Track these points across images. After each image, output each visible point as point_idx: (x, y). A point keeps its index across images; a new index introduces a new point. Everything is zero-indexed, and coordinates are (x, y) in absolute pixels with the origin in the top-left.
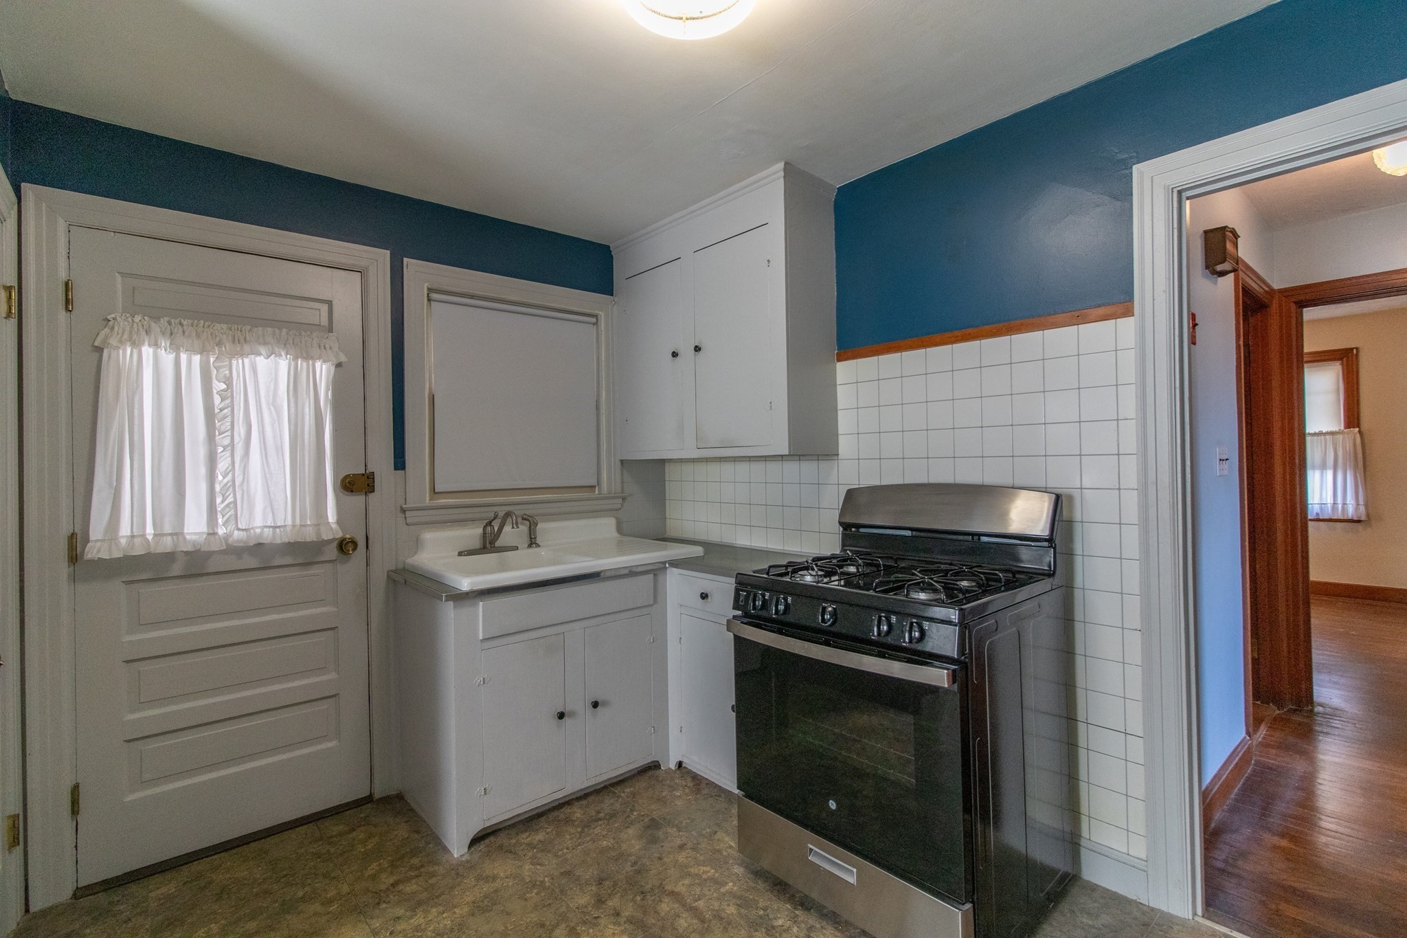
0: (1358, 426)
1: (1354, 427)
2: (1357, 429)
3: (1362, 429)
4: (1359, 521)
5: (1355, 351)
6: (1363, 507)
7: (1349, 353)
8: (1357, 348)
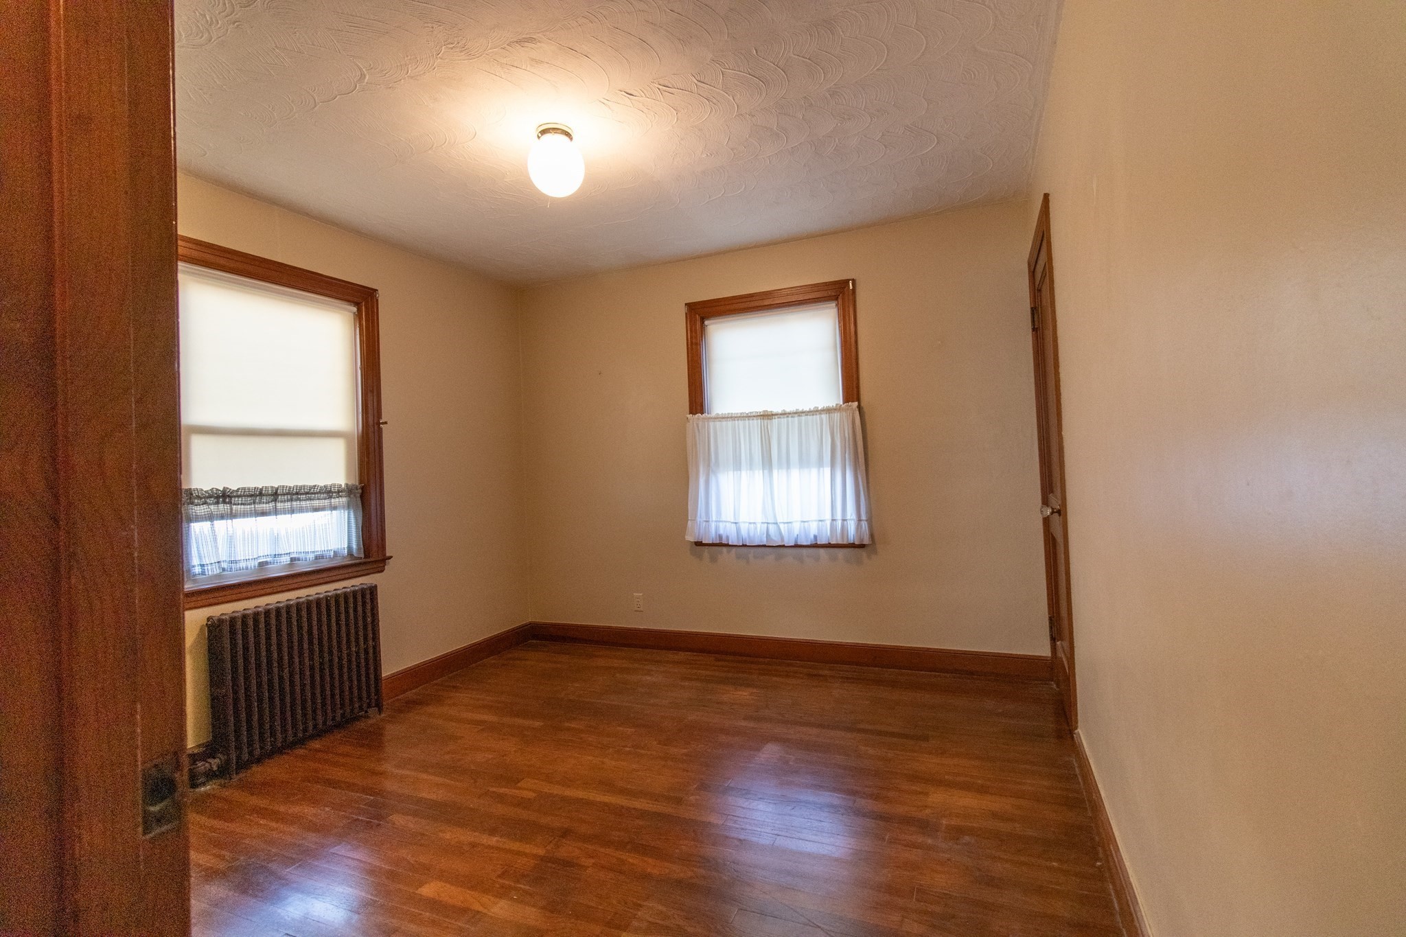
0: (858, 400)
1: (853, 401)
2: (856, 403)
3: (862, 405)
4: (862, 546)
5: (851, 284)
6: (866, 522)
7: (845, 288)
8: (854, 281)
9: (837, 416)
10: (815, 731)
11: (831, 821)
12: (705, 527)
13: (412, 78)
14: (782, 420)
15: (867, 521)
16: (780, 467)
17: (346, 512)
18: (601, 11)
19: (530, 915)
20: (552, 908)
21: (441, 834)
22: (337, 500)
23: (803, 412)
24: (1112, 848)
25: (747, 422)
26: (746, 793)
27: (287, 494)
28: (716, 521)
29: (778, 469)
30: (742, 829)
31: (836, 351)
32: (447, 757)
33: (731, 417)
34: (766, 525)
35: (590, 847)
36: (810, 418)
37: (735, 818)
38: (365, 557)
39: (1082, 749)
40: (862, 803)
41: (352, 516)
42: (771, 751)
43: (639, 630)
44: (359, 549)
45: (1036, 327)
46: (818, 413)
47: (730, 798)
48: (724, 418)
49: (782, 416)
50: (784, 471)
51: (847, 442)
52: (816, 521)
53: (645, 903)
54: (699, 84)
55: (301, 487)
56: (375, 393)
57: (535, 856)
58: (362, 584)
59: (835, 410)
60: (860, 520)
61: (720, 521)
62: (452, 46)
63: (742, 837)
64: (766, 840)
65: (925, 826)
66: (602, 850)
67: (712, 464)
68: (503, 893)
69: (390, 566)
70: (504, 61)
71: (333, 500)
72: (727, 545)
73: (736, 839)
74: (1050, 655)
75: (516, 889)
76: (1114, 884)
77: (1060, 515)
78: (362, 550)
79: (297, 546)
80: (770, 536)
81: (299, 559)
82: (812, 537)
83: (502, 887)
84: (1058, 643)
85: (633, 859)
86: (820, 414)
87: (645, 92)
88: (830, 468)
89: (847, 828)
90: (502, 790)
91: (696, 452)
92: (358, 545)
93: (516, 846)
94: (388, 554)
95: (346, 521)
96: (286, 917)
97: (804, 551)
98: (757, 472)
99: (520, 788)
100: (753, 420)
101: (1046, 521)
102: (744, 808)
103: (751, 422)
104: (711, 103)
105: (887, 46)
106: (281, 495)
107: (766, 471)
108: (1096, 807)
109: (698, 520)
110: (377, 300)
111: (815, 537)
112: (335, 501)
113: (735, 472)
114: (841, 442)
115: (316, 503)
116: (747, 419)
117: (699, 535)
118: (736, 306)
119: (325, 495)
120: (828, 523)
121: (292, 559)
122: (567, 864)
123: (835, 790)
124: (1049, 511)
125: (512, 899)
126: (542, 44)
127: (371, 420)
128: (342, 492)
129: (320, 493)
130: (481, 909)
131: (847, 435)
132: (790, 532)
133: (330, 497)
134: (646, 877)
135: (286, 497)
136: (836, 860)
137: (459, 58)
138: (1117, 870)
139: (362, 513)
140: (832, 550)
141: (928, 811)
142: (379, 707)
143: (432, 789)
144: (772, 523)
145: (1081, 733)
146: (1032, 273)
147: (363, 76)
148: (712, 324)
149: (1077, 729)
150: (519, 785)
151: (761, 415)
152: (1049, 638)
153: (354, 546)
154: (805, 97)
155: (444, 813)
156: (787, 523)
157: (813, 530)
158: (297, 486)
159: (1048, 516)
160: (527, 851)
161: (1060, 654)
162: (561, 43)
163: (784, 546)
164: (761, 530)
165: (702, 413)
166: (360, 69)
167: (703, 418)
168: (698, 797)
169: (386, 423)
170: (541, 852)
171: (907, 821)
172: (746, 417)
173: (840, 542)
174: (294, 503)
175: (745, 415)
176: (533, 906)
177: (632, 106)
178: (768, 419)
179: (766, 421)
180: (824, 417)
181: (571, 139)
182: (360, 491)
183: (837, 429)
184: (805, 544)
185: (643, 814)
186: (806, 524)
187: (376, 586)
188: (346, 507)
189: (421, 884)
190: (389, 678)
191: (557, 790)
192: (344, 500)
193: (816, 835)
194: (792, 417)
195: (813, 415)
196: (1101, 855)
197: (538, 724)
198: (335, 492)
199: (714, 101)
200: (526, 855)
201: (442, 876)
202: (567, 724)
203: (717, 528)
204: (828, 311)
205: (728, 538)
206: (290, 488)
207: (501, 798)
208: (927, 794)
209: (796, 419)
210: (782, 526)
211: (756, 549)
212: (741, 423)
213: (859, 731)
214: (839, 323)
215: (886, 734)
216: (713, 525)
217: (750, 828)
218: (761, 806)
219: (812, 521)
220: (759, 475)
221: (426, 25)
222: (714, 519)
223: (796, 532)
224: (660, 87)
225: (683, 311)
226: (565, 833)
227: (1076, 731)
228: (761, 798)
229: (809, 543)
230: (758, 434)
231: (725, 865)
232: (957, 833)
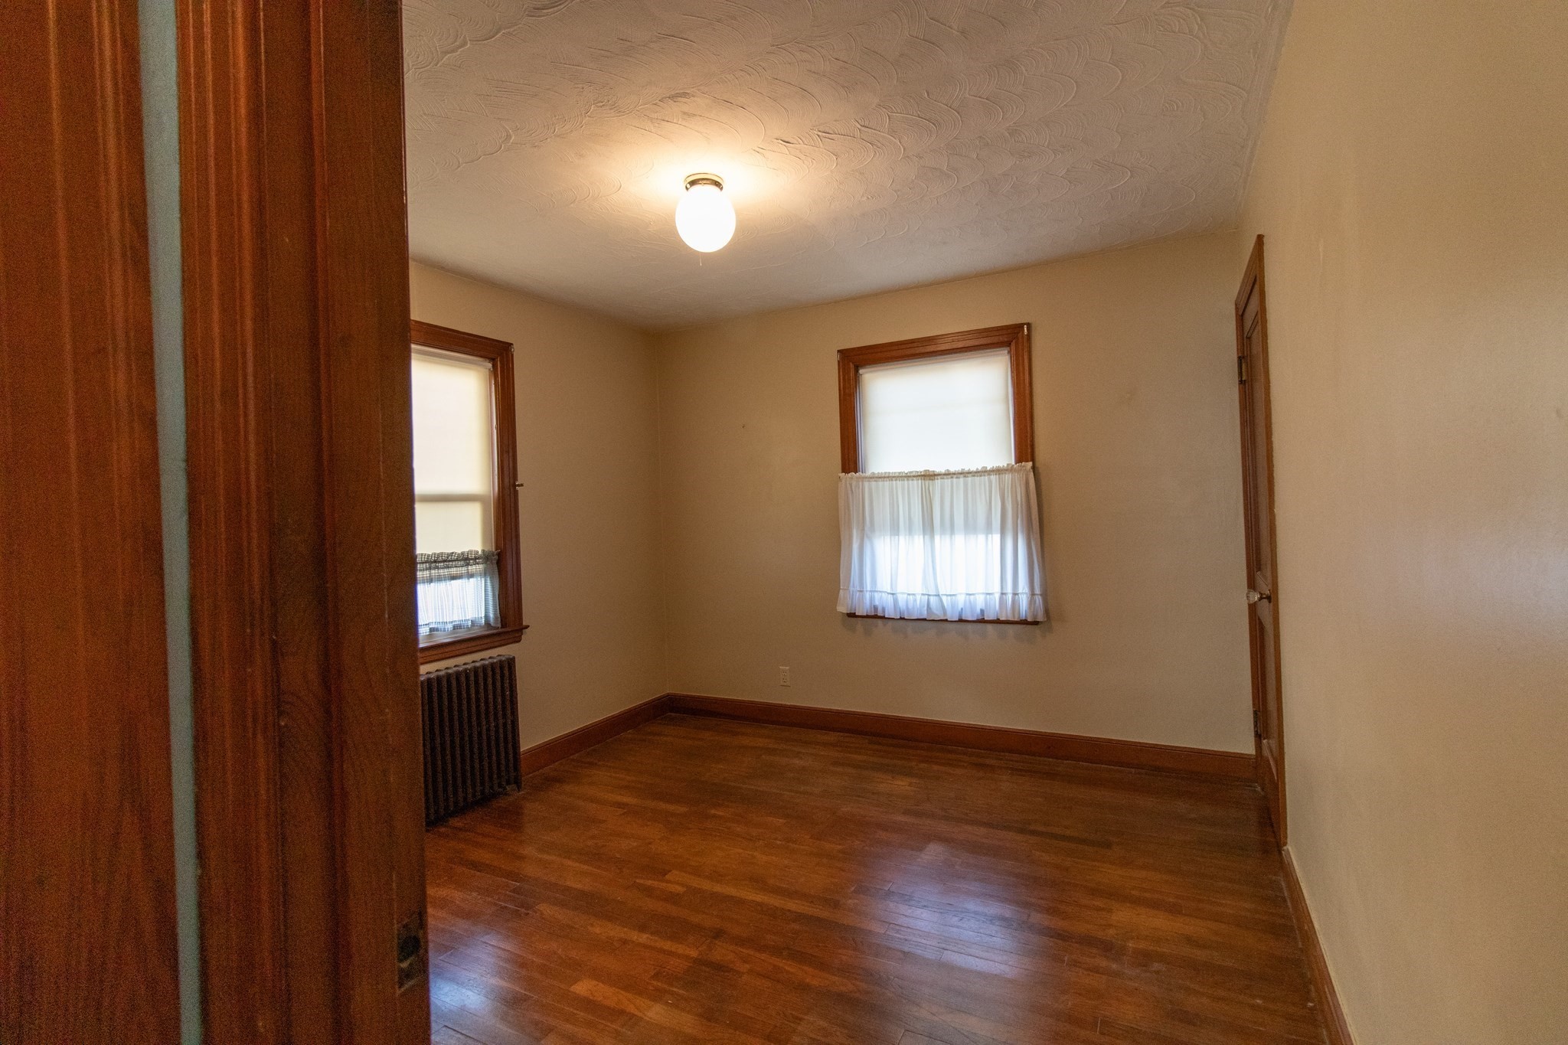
0: (1033, 460)
1: (1026, 461)
2: (1030, 464)
3: (1037, 465)
4: (1035, 623)
5: (1025, 329)
6: (1040, 597)
7: (1018, 333)
8: (1029, 325)
9: (1008, 477)
10: (983, 830)
11: (1002, 936)
12: (859, 597)
13: (558, 136)
14: (946, 480)
15: (1041, 595)
16: (943, 532)
17: (483, 579)
18: (761, 63)
19: (687, 1022)
20: (709, 1016)
21: (590, 928)
22: (474, 567)
23: (969, 473)
24: (1327, 990)
25: (906, 482)
26: (907, 899)
27: (426, 562)
28: (871, 591)
29: (941, 535)
30: (906, 940)
31: (1008, 404)
32: (589, 843)
33: (888, 477)
34: (926, 596)
35: (744, 951)
36: (977, 479)
37: (898, 928)
38: (502, 627)
39: (1292, 869)
40: (1037, 918)
41: (489, 581)
42: (934, 852)
43: (785, 706)
44: (496, 618)
45: (1243, 379)
46: (986, 474)
47: (892, 905)
48: (880, 478)
49: (945, 477)
50: (948, 537)
51: (1019, 506)
52: (983, 593)
53: (806, 1017)
54: (863, 128)
55: (438, 554)
56: (511, 454)
57: (687, 957)
58: (499, 655)
59: (1007, 470)
60: (1033, 594)
61: (875, 591)
62: (602, 104)
63: (906, 949)
64: (930, 954)
65: (1108, 948)
66: (758, 955)
67: (866, 529)
68: (657, 996)
69: (527, 635)
70: (655, 116)
71: (470, 568)
72: (883, 618)
73: (898, 950)
74: (1254, 753)
75: (672, 993)
76: (1327, 1027)
77: (1270, 602)
78: (499, 619)
79: (436, 616)
80: (930, 609)
81: (437, 630)
82: (979, 611)
83: (657, 989)
84: (1265, 741)
85: (790, 967)
86: (989, 475)
87: (804, 139)
88: (999, 535)
89: (1021, 945)
90: (649, 883)
91: (849, 515)
92: (495, 614)
93: (668, 945)
94: (524, 624)
95: (483, 589)
96: (443, 1008)
97: (969, 626)
98: (916, 537)
99: (668, 882)
100: (913, 480)
101: (1253, 608)
102: (906, 916)
103: (910, 482)
104: (875, 147)
105: (1076, 82)
106: (420, 563)
107: (927, 537)
108: (1308, 938)
109: (851, 589)
110: (512, 355)
111: (982, 611)
112: (472, 568)
113: (893, 538)
114: (1013, 505)
115: (454, 571)
116: (906, 479)
117: (851, 607)
118: (894, 354)
119: (462, 563)
120: (997, 596)
121: (432, 630)
122: (719, 967)
123: (1005, 900)
124: (1257, 597)
125: (667, 1003)
126: (696, 99)
127: (507, 480)
128: (478, 558)
129: (457, 560)
130: (637, 1013)
131: (1019, 499)
132: (953, 606)
133: (468, 565)
134: (803, 988)
135: (424, 565)
136: (1010, 981)
137: (608, 115)
138: (1332, 1013)
139: (498, 581)
140: (999, 626)
141: (1112, 932)
142: (518, 783)
143: (577, 877)
144: (933, 595)
145: (1291, 849)
146: (1241, 317)
147: (509, 137)
148: (866, 373)
149: (1285, 845)
150: (667, 877)
151: (922, 476)
152: (1253, 734)
153: (491, 615)
154: (980, 137)
155: (591, 904)
156: (951, 595)
157: (980, 603)
158: (435, 554)
159: (1255, 603)
160: (680, 951)
161: (1266, 753)
162: (716, 96)
163: (946, 620)
164: (921, 601)
165: (856, 472)
166: (507, 131)
167: (857, 478)
168: (856, 901)
169: (522, 485)
170: (693, 953)
171: (1088, 941)
172: (905, 477)
173: (1011, 618)
174: (433, 571)
175: (904, 475)
176: (688, 1012)
177: (788, 153)
178: (930, 479)
179: (927, 482)
180: (993, 477)
181: (721, 189)
182: (496, 557)
183: (1008, 492)
184: (970, 619)
185: (799, 917)
186: (972, 597)
187: (514, 658)
188: (483, 574)
189: (576, 981)
190: (526, 752)
191: (707, 885)
192: (480, 567)
193: (987, 952)
194: (957, 478)
195: (981, 476)
196: (1313, 994)
197: (682, 809)
198: (472, 559)
199: (879, 145)
200: (679, 956)
201: (597, 974)
202: (713, 812)
203: (872, 599)
204: (1000, 358)
205: (884, 610)
206: (429, 556)
207: (649, 891)
208: (1110, 911)
209: (962, 480)
210: (944, 599)
211: (914, 623)
212: (899, 483)
213: (1033, 833)
214: (1012, 372)
215: (1064, 838)
216: (868, 595)
217: (914, 939)
218: (925, 914)
219: (978, 594)
220: (919, 540)
221: (576, 86)
222: (869, 589)
223: (961, 605)
224: (820, 133)
225: (835, 359)
226: (718, 934)
227: (1285, 848)
228: (925, 906)
229: (975, 619)
230: (918, 493)
231: (889, 979)
232: (1144, 959)
